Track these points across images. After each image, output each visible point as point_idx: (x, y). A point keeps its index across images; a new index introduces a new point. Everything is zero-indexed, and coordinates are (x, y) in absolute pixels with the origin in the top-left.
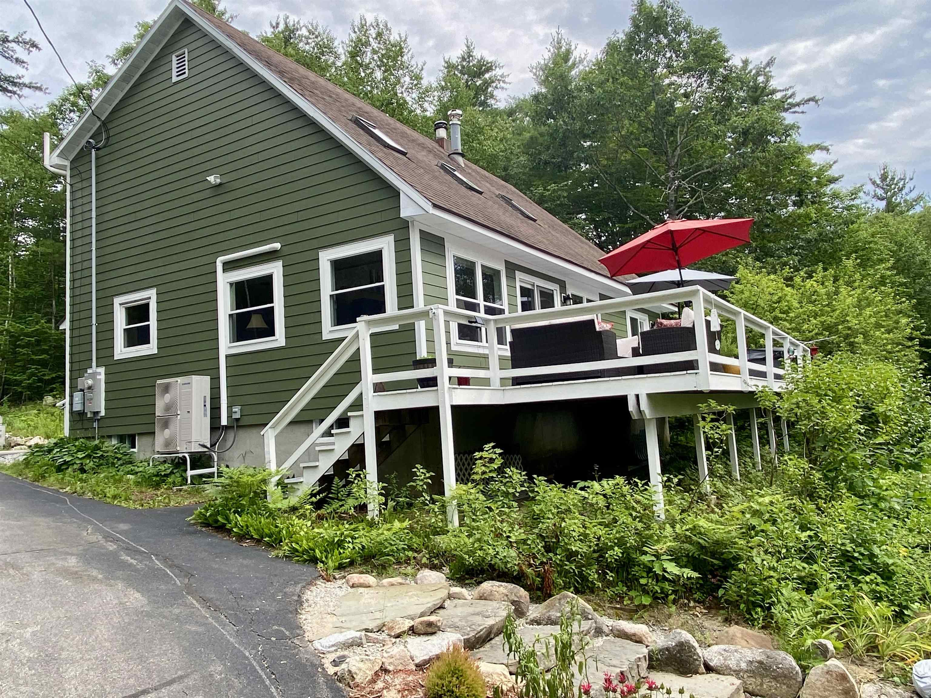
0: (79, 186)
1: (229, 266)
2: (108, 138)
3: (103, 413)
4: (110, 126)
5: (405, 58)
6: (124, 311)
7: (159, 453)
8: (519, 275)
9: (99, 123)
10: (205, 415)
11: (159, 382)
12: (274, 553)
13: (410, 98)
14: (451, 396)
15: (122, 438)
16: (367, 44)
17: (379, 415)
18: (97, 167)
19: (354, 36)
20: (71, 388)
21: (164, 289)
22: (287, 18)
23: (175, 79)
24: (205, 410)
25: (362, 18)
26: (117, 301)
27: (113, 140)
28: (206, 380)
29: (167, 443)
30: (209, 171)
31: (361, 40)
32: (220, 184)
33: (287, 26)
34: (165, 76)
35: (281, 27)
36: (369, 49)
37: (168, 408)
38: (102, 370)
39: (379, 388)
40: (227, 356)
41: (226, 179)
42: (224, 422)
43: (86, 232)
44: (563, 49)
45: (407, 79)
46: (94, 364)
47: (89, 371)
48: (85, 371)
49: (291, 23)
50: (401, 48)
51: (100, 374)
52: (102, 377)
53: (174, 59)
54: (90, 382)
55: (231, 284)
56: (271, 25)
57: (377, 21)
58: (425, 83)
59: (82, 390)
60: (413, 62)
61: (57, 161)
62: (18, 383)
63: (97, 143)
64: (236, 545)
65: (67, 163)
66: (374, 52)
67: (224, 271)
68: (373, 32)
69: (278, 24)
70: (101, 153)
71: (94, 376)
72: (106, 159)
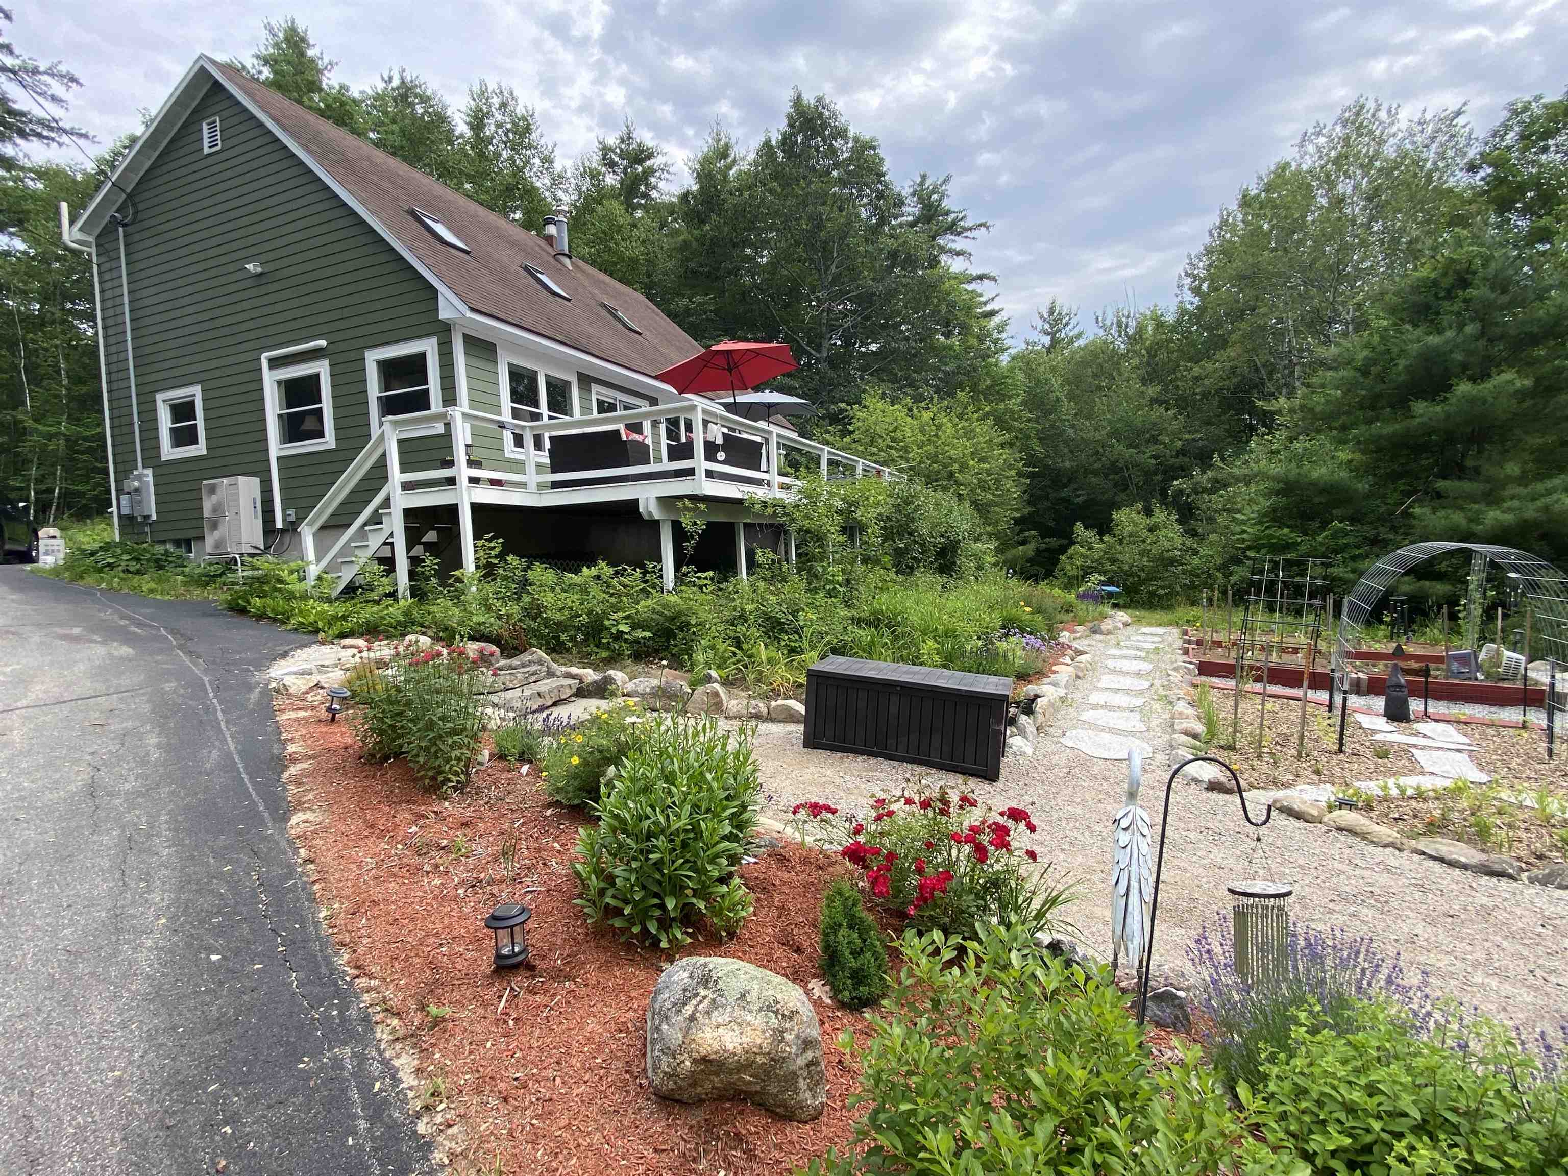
0: (107, 266)
1: (275, 363)
2: (136, 213)
3: (154, 517)
4: (137, 200)
5: (534, 136)
6: (168, 408)
7: (210, 554)
8: (595, 388)
9: (124, 196)
10: (256, 517)
11: (205, 482)
12: (283, 627)
13: (542, 183)
15: (178, 543)
16: (488, 115)
18: (126, 245)
19: (472, 103)
20: (117, 490)
21: (210, 385)
22: (404, 71)
23: (206, 150)
24: (256, 512)
25: (482, 83)
26: (160, 397)
27: (140, 217)
28: (255, 481)
29: (218, 544)
30: (249, 259)
31: (481, 110)
32: (261, 274)
33: (403, 82)
34: (192, 148)
35: (396, 82)
36: (492, 121)
37: (215, 510)
38: (149, 472)
40: (278, 458)
41: (270, 267)
42: (279, 525)
43: (119, 319)
44: (722, 143)
45: (537, 161)
46: (140, 465)
47: (135, 473)
48: (131, 471)
49: (409, 78)
50: (529, 124)
51: (147, 476)
52: (150, 479)
53: (205, 127)
54: (136, 484)
55: (279, 383)
56: (383, 79)
57: (500, 87)
58: (558, 166)
59: (129, 493)
60: (542, 142)
61: (79, 236)
63: (125, 217)
64: (255, 624)
65: (91, 239)
66: (499, 125)
67: (271, 368)
68: (496, 101)
69: (390, 78)
70: (130, 229)
71: (139, 478)
72: (137, 237)
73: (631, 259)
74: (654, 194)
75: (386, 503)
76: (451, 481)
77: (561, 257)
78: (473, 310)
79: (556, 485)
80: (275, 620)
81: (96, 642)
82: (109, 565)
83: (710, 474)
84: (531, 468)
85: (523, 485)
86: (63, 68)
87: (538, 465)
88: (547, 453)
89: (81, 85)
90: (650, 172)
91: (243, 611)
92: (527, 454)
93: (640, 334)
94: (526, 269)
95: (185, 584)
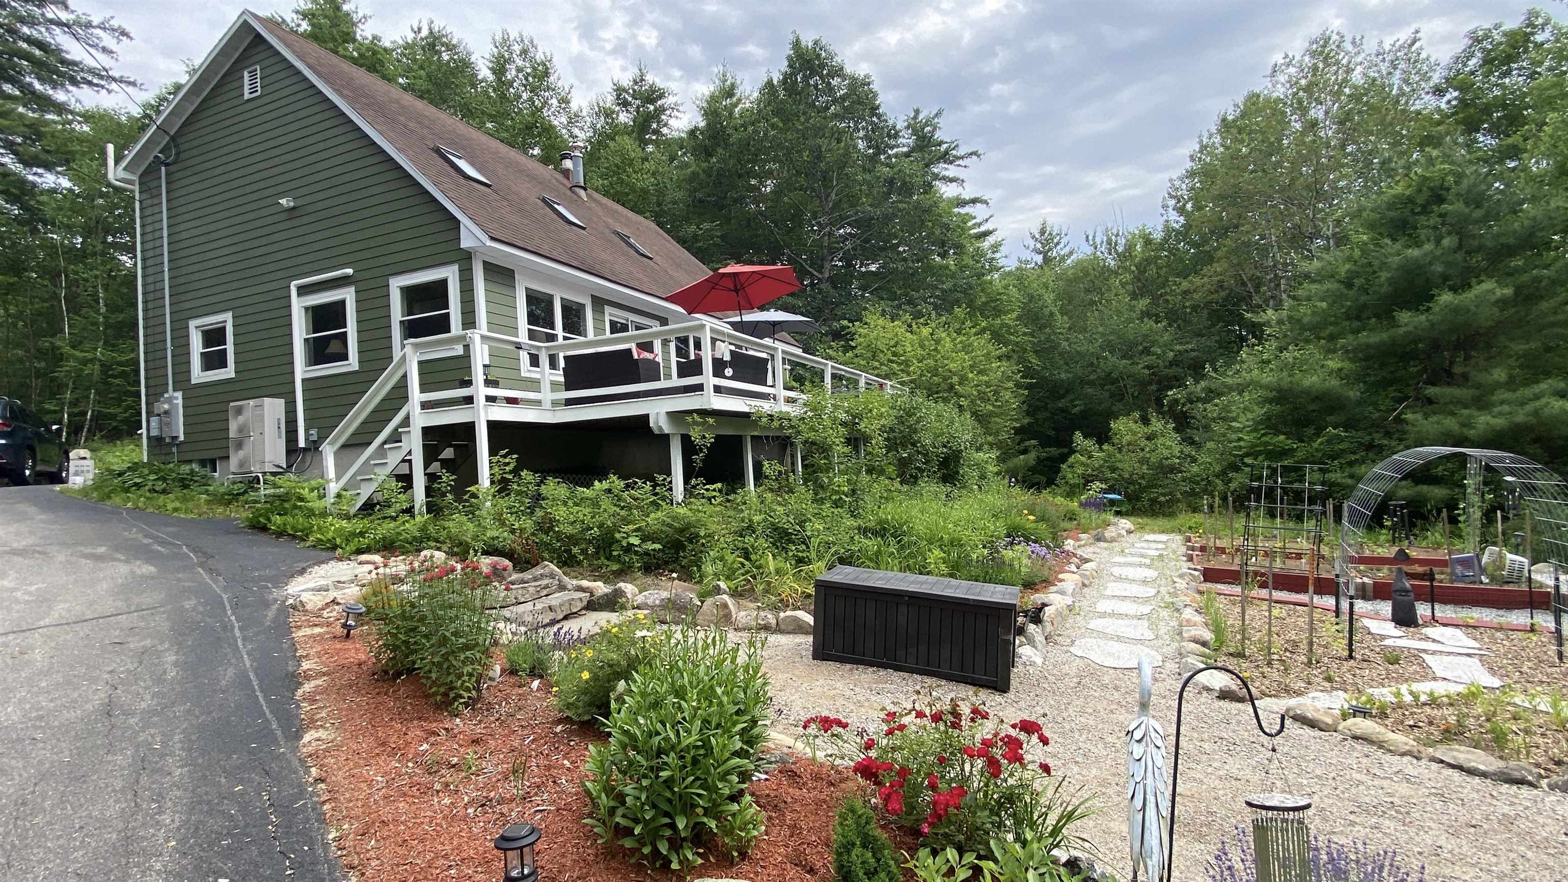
0: (149, 202)
1: (303, 291)
2: (178, 154)
3: (182, 438)
4: (180, 141)
5: (551, 79)
6: (200, 334)
7: (234, 473)
8: (608, 309)
9: (167, 138)
10: (280, 437)
11: (232, 404)
12: (302, 544)
13: (559, 121)
14: (486, 412)
15: (203, 463)
16: (509, 61)
17: (427, 431)
18: (167, 183)
19: (495, 50)
20: (147, 413)
21: (239, 312)
22: (432, 22)
23: (247, 96)
24: (280, 433)
25: (504, 32)
26: (193, 324)
27: (183, 156)
28: (280, 403)
29: (241, 464)
30: (283, 194)
31: (503, 56)
32: (294, 208)
33: (431, 32)
34: (234, 94)
35: (425, 32)
36: (513, 67)
37: (240, 430)
38: (179, 395)
39: (425, 405)
40: (303, 380)
41: (300, 202)
42: (302, 444)
43: (158, 251)
44: (728, 83)
45: (554, 102)
46: (170, 387)
47: (166, 395)
48: (162, 394)
49: (437, 29)
50: (547, 69)
51: (177, 398)
52: (180, 401)
53: (246, 74)
54: (166, 406)
55: (307, 309)
56: (412, 30)
57: (521, 36)
58: (574, 106)
59: (159, 415)
60: (560, 84)
61: (121, 174)
62: (113, 417)
63: (167, 158)
64: (273, 541)
65: (135, 178)
66: (519, 70)
67: (299, 295)
68: (517, 48)
69: (420, 29)
70: (172, 168)
71: (170, 400)
72: (178, 175)
73: (642, 189)
74: (665, 130)
75: (406, 422)
76: (469, 400)
77: (577, 190)
78: (493, 239)
79: (569, 402)
80: (294, 537)
81: (120, 561)
82: (136, 484)
83: (718, 389)
84: (546, 386)
85: (538, 403)
86: (115, 23)
87: (554, 384)
88: (561, 372)
89: (131, 39)
90: (663, 110)
91: (264, 529)
92: (543, 373)
93: (651, 259)
94: (544, 200)
95: (208, 502)
